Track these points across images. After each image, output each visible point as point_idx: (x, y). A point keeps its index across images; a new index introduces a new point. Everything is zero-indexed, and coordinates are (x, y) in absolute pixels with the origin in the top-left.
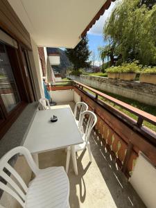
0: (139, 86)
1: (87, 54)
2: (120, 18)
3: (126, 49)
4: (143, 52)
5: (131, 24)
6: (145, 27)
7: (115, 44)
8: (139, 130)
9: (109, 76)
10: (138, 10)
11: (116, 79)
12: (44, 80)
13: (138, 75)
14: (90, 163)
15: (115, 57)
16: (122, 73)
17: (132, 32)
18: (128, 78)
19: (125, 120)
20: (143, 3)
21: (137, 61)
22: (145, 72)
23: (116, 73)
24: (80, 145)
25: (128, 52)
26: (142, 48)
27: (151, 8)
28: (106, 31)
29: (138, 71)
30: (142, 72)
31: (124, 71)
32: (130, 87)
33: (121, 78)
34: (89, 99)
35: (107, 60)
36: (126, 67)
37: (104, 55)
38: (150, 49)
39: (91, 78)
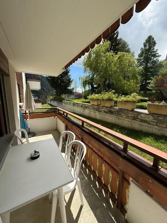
0: (118, 112)
1: (69, 82)
2: (95, 57)
3: (103, 80)
4: (116, 84)
5: (105, 62)
6: (115, 65)
7: (93, 75)
8: (126, 155)
9: (92, 103)
10: (108, 54)
11: (98, 105)
12: (20, 107)
13: (116, 102)
14: (81, 207)
15: (95, 86)
16: (103, 100)
17: (106, 68)
18: (108, 104)
19: (112, 146)
20: (111, 49)
21: (114, 91)
22: (121, 100)
23: (98, 100)
24: (69, 185)
25: (105, 82)
26: (115, 80)
27: (116, 54)
28: (85, 65)
29: (116, 99)
30: (119, 100)
31: (104, 98)
32: (111, 112)
33: (102, 105)
34: (74, 127)
35: (88, 88)
36: (106, 95)
37: (85, 83)
38: (121, 81)
39: (74, 104)
